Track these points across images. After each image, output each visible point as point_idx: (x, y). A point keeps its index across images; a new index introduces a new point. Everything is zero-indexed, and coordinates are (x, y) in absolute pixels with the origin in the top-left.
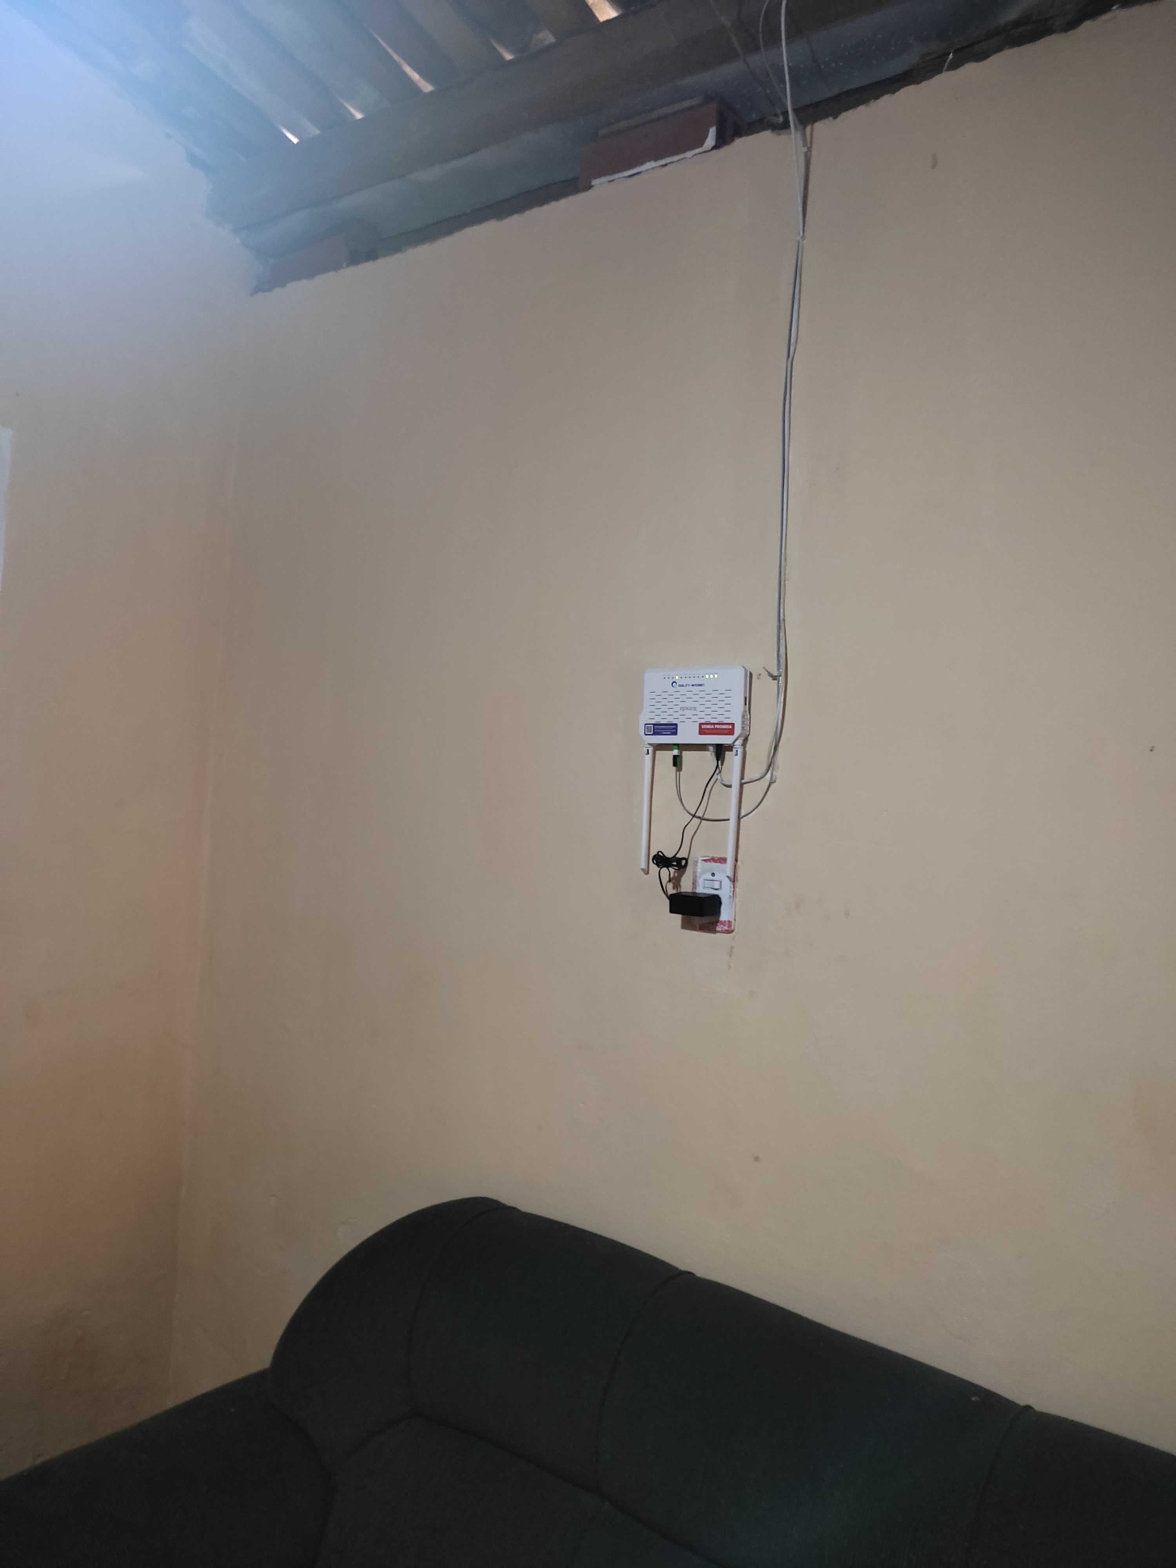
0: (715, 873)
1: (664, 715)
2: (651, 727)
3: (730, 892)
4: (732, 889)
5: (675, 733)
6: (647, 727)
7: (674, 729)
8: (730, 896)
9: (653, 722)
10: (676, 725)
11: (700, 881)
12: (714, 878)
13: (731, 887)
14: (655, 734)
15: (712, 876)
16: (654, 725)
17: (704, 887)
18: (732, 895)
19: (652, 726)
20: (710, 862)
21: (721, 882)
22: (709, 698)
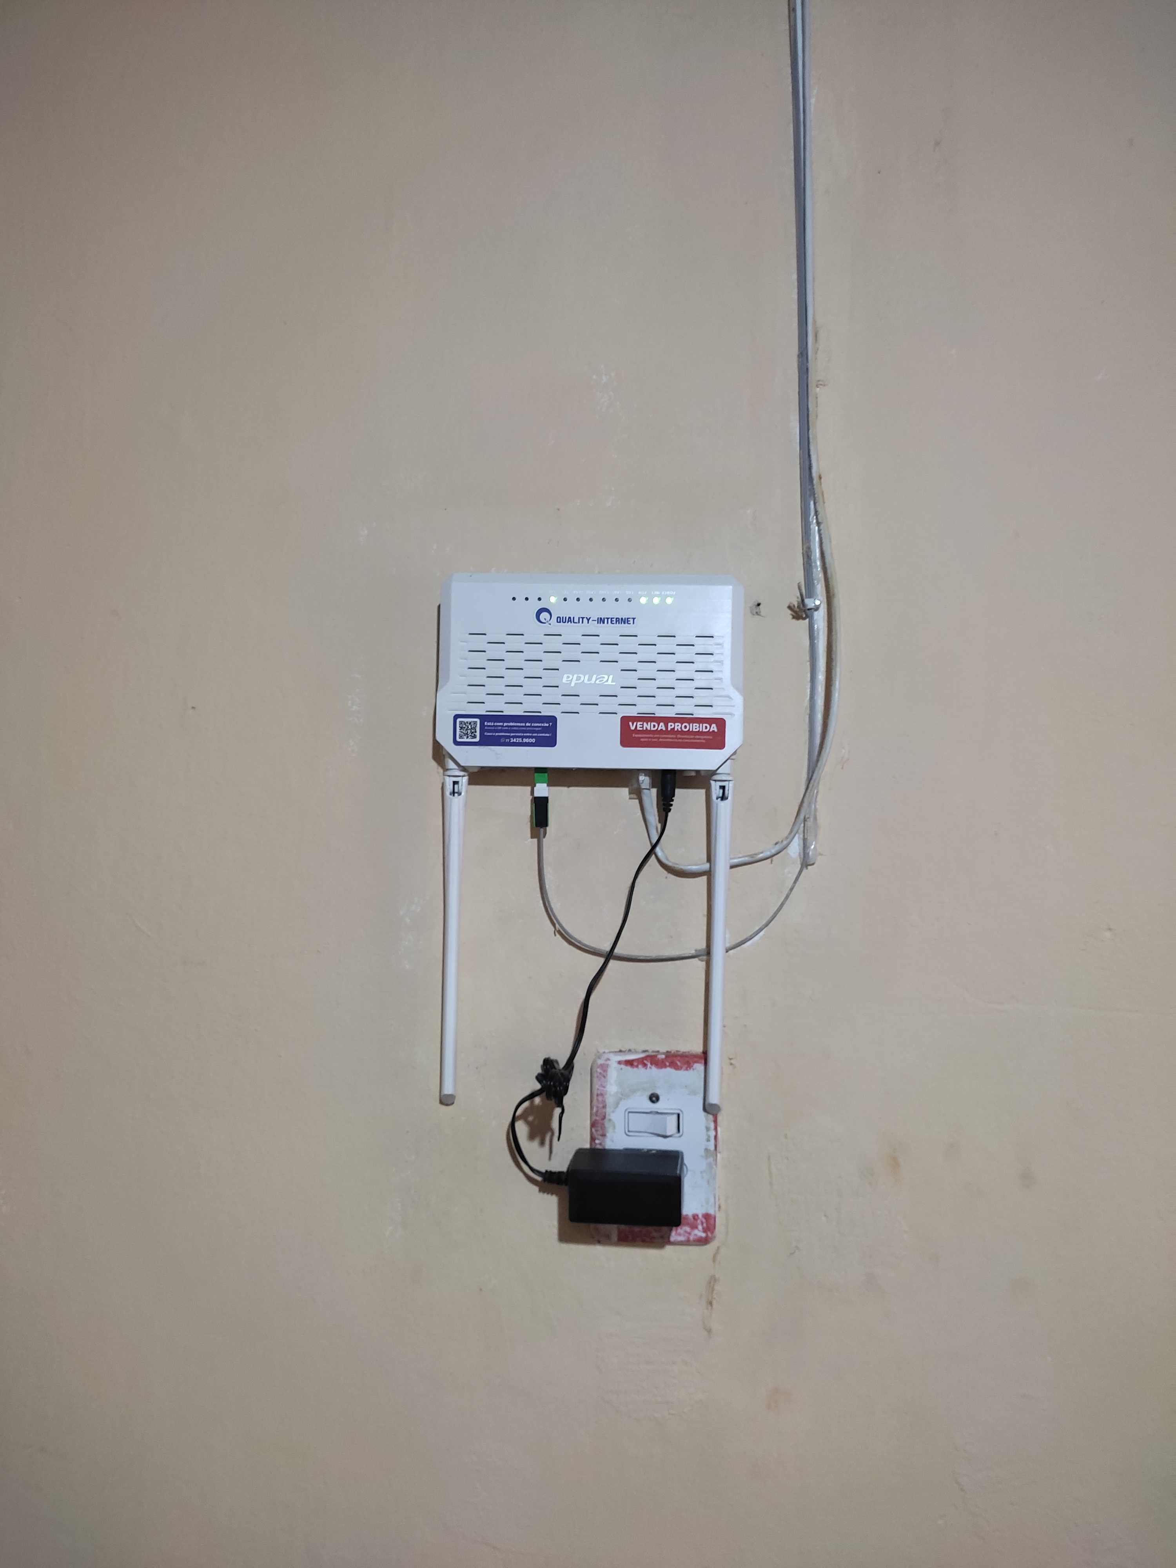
0: (659, 1092)
1: (516, 694)
2: (475, 723)
3: (708, 1140)
4: (712, 1133)
5: (551, 741)
6: (461, 723)
7: (544, 730)
8: (706, 1150)
9: (481, 710)
10: (553, 720)
11: (616, 1117)
12: (658, 1106)
13: (708, 1129)
14: (485, 741)
15: (653, 1102)
16: (483, 718)
17: (628, 1133)
18: (712, 1148)
19: (478, 720)
20: (645, 1065)
21: (679, 1115)
22: (646, 653)
